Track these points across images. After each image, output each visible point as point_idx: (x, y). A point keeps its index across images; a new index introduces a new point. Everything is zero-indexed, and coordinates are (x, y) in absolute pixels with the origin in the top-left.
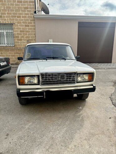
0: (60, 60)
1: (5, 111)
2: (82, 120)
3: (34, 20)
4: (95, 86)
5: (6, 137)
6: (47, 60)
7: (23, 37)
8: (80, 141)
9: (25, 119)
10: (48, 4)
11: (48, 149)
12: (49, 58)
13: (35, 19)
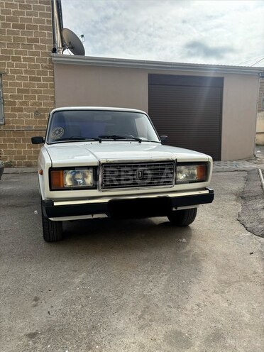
0: (129, 142)
1: (12, 257)
2: (196, 260)
3: (52, 68)
4: (212, 191)
5: (34, 303)
6: (100, 142)
7: (25, 103)
8: (204, 297)
9: (66, 267)
10: (82, 36)
11: (142, 315)
12: (104, 137)
13: (53, 65)
